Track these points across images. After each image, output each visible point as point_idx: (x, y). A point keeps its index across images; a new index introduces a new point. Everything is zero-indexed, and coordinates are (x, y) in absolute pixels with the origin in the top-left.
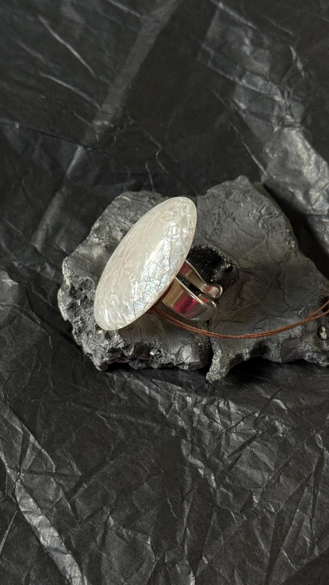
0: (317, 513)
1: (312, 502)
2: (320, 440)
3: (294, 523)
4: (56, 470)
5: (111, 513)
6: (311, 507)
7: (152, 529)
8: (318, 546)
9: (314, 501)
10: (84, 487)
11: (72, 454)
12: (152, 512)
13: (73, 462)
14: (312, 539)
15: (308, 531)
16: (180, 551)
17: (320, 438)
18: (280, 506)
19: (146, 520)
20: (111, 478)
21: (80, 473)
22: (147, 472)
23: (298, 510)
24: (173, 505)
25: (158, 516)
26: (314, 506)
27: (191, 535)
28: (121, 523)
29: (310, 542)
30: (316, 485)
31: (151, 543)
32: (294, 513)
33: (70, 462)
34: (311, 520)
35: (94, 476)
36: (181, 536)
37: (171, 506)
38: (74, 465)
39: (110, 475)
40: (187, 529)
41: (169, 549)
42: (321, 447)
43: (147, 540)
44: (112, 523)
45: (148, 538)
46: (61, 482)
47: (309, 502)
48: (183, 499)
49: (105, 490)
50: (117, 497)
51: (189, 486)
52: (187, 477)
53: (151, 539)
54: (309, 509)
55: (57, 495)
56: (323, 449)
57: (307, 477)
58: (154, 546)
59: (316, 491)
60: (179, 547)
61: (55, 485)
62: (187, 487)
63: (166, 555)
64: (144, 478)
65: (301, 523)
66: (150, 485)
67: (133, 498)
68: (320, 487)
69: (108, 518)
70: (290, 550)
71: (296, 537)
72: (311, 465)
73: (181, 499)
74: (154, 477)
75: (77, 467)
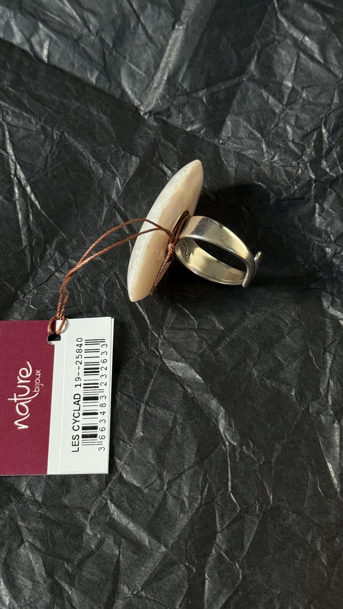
4: (198, 325)
5: (254, 366)
7: (295, 381)
10: (227, 340)
11: (213, 311)
12: (294, 364)
16: (324, 402)
19: (289, 372)
20: (253, 332)
21: (222, 328)
22: (288, 325)
24: (315, 358)
25: (301, 368)
27: (334, 385)
28: (265, 375)
31: (295, 395)
33: (211, 318)
35: (236, 330)
36: (325, 387)
37: (314, 358)
38: (216, 321)
39: (252, 329)
40: (330, 380)
41: (313, 400)
43: (291, 391)
44: (256, 375)
45: (292, 389)
46: (204, 336)
48: (325, 352)
49: (248, 343)
50: (260, 351)
51: (331, 337)
52: (328, 329)
53: (295, 391)
55: (200, 347)
58: (298, 397)
60: (323, 398)
61: (197, 339)
62: (329, 339)
63: (310, 406)
64: (286, 332)
66: (291, 339)
67: (276, 351)
69: (252, 369)
73: (323, 350)
74: (296, 331)
75: (218, 322)
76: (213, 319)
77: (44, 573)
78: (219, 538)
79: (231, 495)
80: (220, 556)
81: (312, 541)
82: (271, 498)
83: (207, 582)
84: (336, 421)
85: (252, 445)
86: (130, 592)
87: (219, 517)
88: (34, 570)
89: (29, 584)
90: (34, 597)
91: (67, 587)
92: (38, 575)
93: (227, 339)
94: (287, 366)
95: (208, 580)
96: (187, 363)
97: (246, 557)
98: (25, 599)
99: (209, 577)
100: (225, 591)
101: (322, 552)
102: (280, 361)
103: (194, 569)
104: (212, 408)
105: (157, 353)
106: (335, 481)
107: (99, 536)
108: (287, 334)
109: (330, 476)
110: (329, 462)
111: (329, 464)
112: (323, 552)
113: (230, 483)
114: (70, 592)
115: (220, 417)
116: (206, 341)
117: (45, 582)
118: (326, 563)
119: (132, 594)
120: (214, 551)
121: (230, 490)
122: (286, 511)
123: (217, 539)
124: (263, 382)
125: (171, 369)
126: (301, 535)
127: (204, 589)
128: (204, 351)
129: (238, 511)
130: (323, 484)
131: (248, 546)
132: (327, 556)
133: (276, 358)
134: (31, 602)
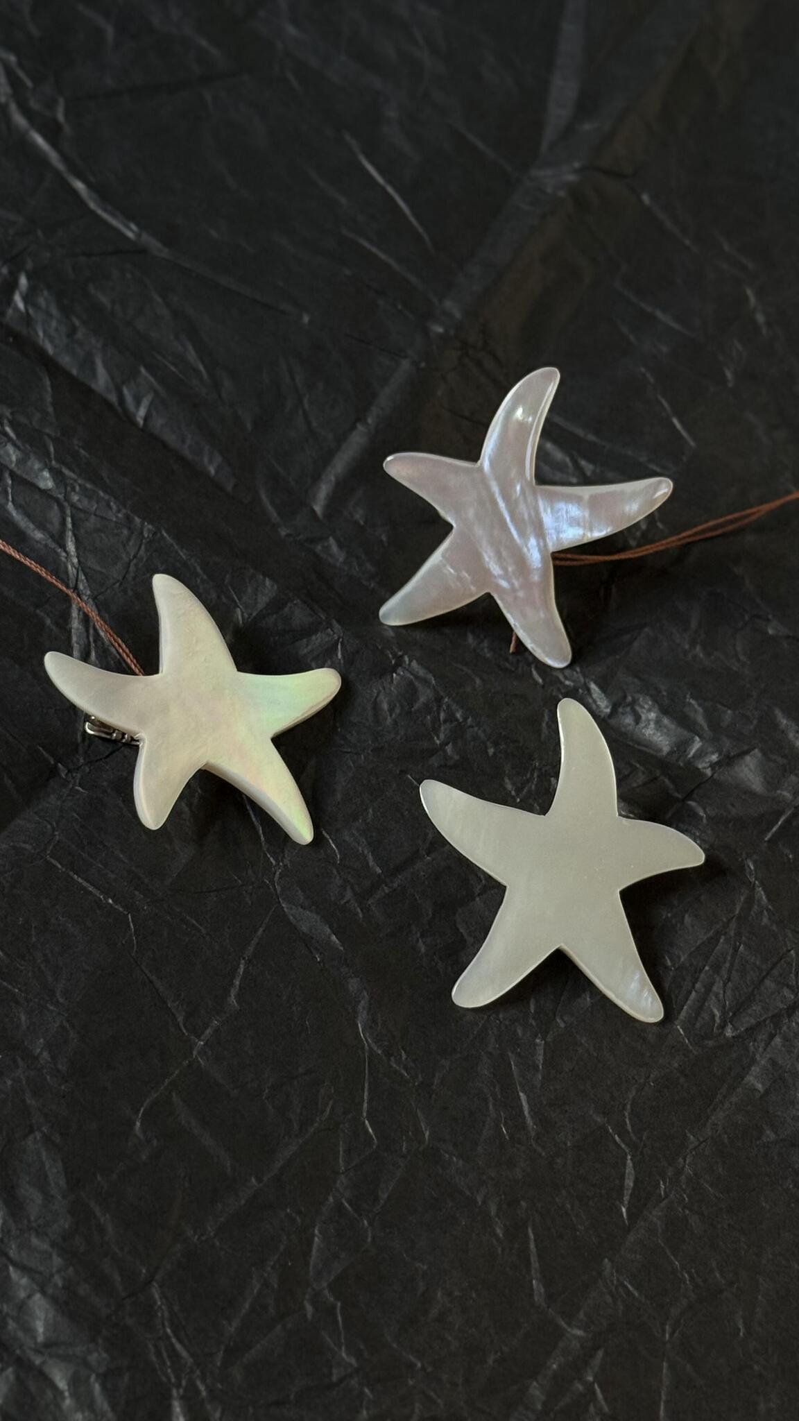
0: (735, 976)
1: (729, 958)
2: (750, 868)
3: (698, 986)
4: (341, 860)
5: (422, 936)
6: (727, 965)
8: (731, 1024)
9: (733, 957)
10: (383, 890)
11: (366, 839)
13: (368, 853)
14: (724, 1013)
15: (719, 1001)
17: (752, 867)
18: (680, 960)
20: (427, 883)
21: (379, 871)
23: (707, 968)
26: (732, 965)
28: (437, 953)
29: (720, 1017)
30: (739, 934)
32: (701, 971)
33: (363, 851)
34: (725, 985)
35: (400, 877)
38: (370, 858)
42: (752, 880)
44: (423, 950)
46: (349, 878)
47: (725, 958)
49: (416, 900)
54: (723, 968)
55: (343, 897)
56: (755, 883)
57: (725, 920)
59: (738, 944)
61: (338, 881)
64: (477, 890)
65: (708, 988)
66: (484, 903)
68: (744, 938)
69: (418, 941)
70: (689, 1025)
71: (700, 1006)
72: (735, 905)
74: (492, 892)
75: (374, 860)
76: (366, 852)
77: (62, 1182)
78: (342, 1180)
79: (367, 1122)
80: (339, 1208)
81: (484, 1202)
82: (427, 1134)
83: (316, 1239)
84: (539, 1035)
85: (404, 1056)
86: (196, 1237)
87: (344, 1152)
88: (46, 1177)
89: (38, 1198)
90: (44, 1218)
91: (97, 1210)
92: (53, 1185)
93: (386, 888)
94: (472, 945)
95: (319, 1238)
96: (317, 913)
97: (379, 1213)
98: (29, 1221)
99: (320, 1233)
100: (343, 1255)
101: (497, 1219)
102: (462, 935)
103: (298, 1218)
104: (351, 989)
105: (272, 890)
106: (529, 1122)
107: (155, 1142)
108: (479, 895)
109: (522, 1111)
110: (523, 1092)
111: (521, 1094)
112: (499, 1218)
113: (365, 1105)
114: (102, 1220)
115: (360, 1007)
116: (352, 889)
117: (64, 1197)
118: (501, 1235)
119: (198, 1239)
120: (331, 1199)
121: (365, 1114)
122: (447, 1156)
123: (338, 1182)
124: (433, 964)
125: (291, 918)
126: (468, 1193)
127: (311, 1251)
128: (348, 902)
129: (374, 1147)
130: (509, 1122)
131: (385, 1196)
132: (505, 1225)
133: (458, 929)
134: (39, 1226)
